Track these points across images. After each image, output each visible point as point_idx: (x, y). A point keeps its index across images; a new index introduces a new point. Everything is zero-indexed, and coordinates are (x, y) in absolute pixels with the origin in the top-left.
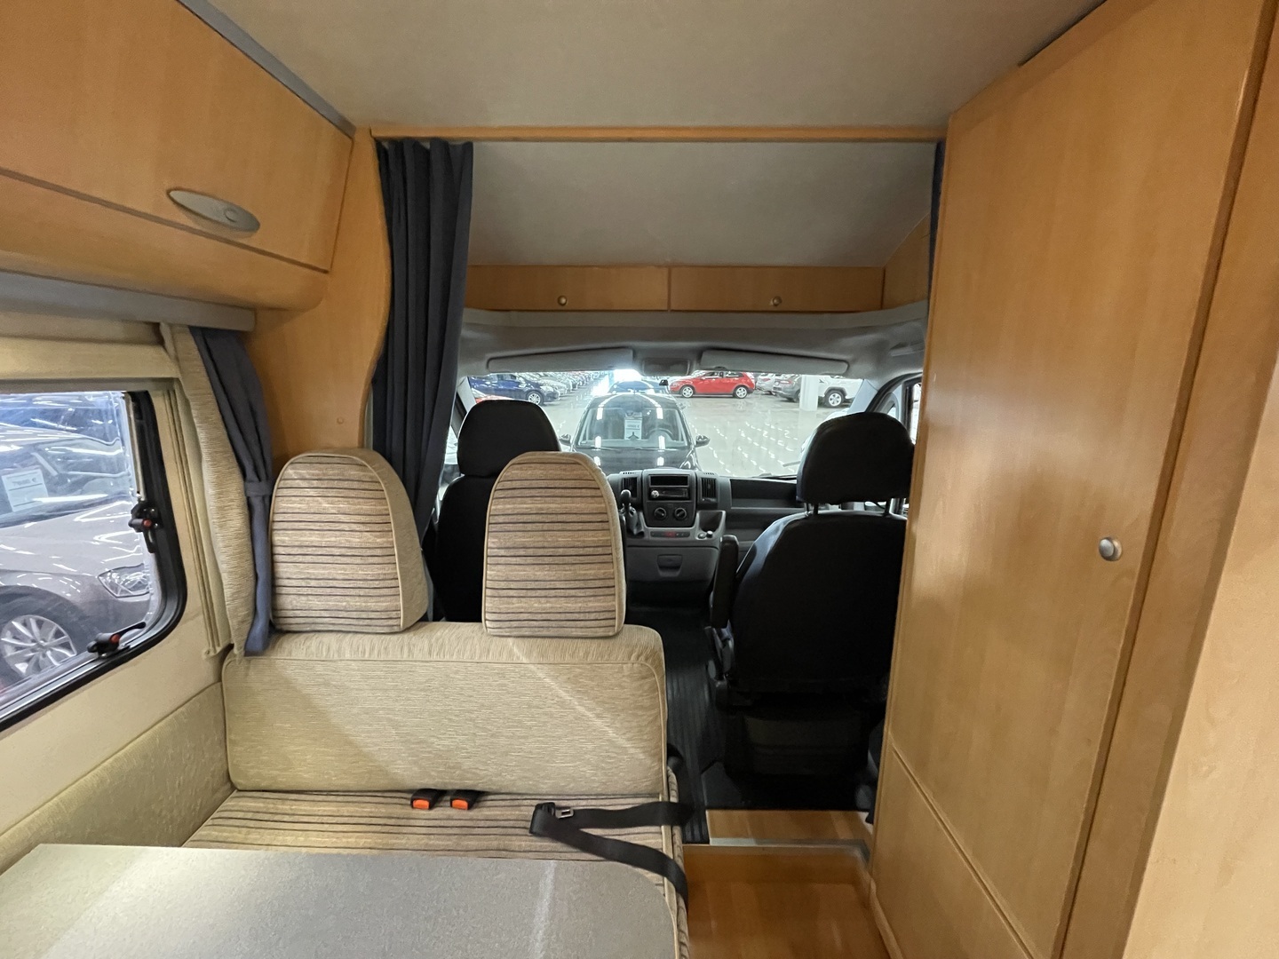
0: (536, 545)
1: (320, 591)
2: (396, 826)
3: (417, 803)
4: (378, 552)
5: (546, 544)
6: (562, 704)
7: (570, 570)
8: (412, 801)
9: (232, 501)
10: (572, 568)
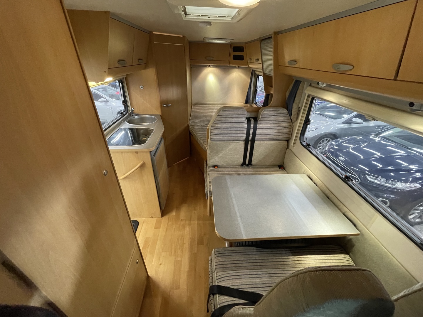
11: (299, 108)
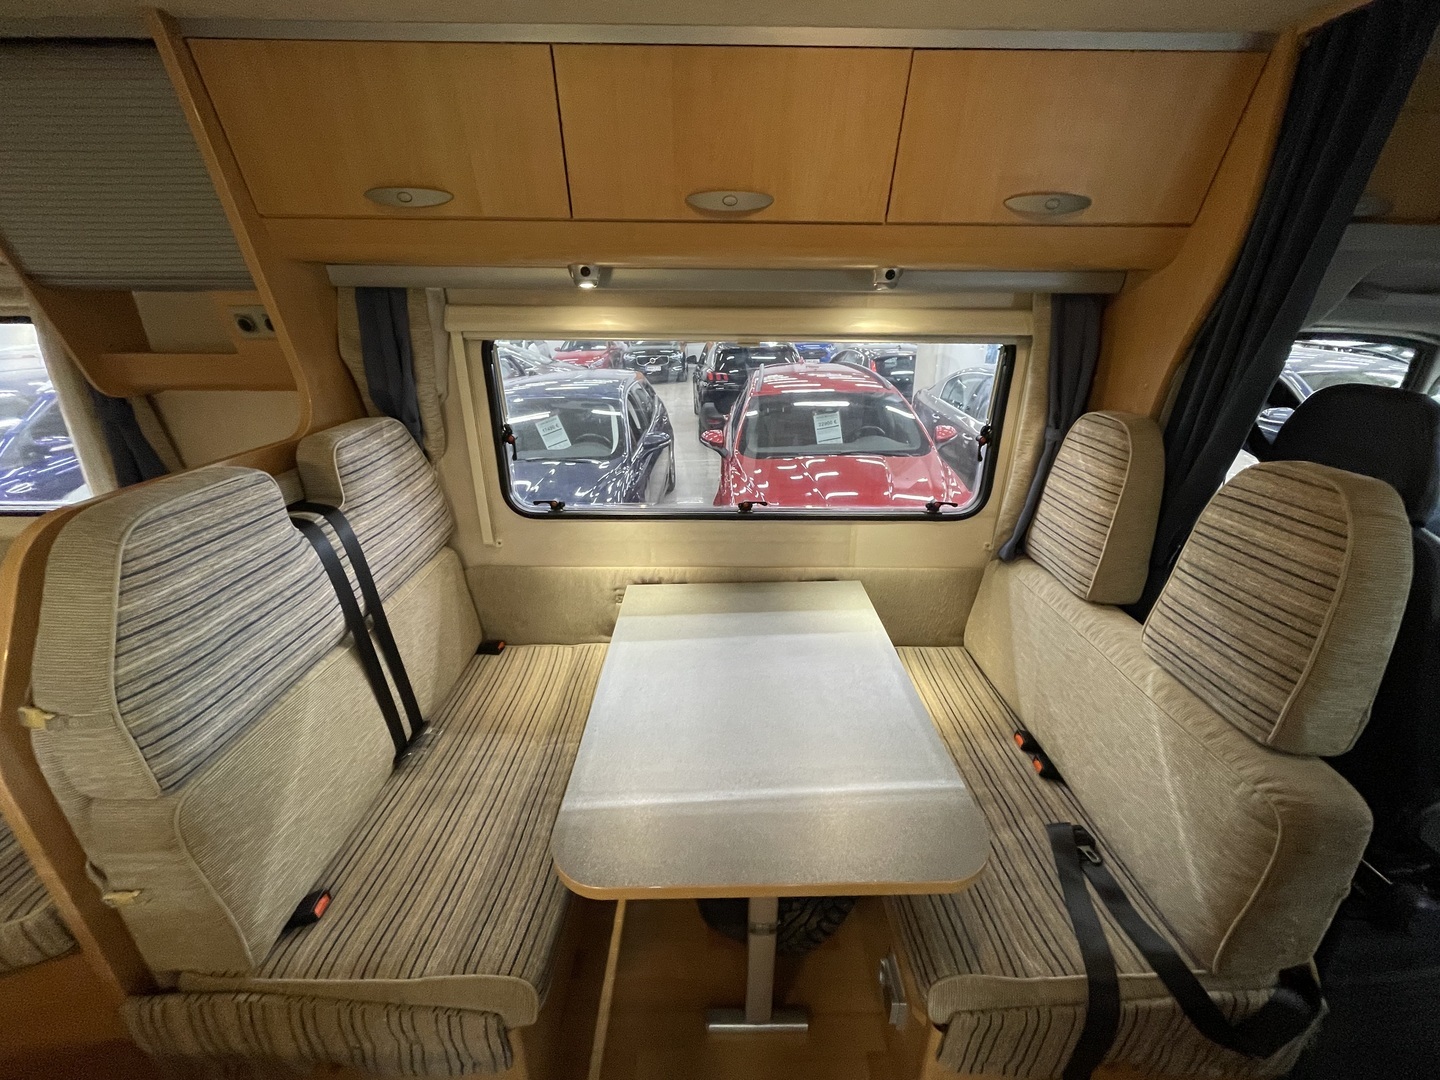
0: (1218, 573)
1: (1050, 533)
2: (995, 734)
3: (1018, 737)
4: (1097, 518)
5: (1228, 579)
6: (1154, 762)
7: (1240, 625)
8: (1017, 733)
9: (1031, 438)
10: (1245, 623)
11: (440, 397)
